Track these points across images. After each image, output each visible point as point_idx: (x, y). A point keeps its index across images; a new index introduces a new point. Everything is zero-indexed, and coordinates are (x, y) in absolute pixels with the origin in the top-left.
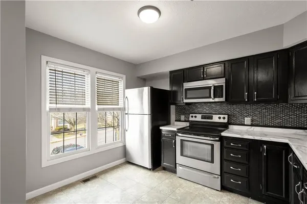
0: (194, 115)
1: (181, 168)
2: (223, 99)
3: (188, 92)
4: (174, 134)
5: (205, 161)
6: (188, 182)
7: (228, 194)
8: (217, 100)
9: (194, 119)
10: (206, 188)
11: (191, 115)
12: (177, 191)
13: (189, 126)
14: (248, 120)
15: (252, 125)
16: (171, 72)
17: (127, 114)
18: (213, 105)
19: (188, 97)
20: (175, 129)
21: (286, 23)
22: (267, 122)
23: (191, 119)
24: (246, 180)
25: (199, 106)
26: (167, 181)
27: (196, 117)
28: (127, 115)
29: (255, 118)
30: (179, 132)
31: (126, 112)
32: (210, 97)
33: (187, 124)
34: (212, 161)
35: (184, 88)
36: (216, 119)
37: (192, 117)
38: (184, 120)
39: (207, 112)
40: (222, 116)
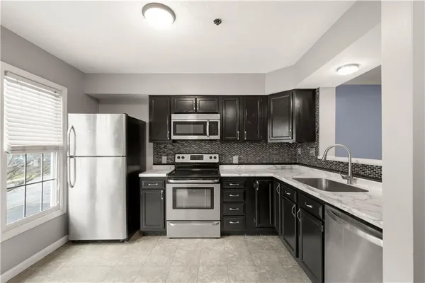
0: (181, 156)
1: (172, 224)
2: (218, 137)
3: (177, 126)
4: (163, 182)
5: (204, 208)
6: (183, 240)
7: (227, 238)
8: (212, 137)
9: (181, 160)
10: (206, 240)
11: (177, 156)
12: (177, 255)
13: (175, 170)
14: (235, 159)
15: (239, 164)
16: (151, 97)
17: (71, 157)
18: (203, 144)
19: (177, 132)
20: (164, 175)
21: (268, 73)
22: (250, 160)
23: (177, 160)
24: (242, 218)
25: (186, 144)
26: (157, 248)
27: (183, 158)
28: (72, 159)
29: (241, 156)
30: (170, 179)
31: (72, 154)
32: (205, 134)
33: (173, 167)
34: (212, 207)
35: (172, 121)
36: (206, 159)
37: (179, 158)
38: (166, 162)
39: (196, 151)
40: (213, 156)
